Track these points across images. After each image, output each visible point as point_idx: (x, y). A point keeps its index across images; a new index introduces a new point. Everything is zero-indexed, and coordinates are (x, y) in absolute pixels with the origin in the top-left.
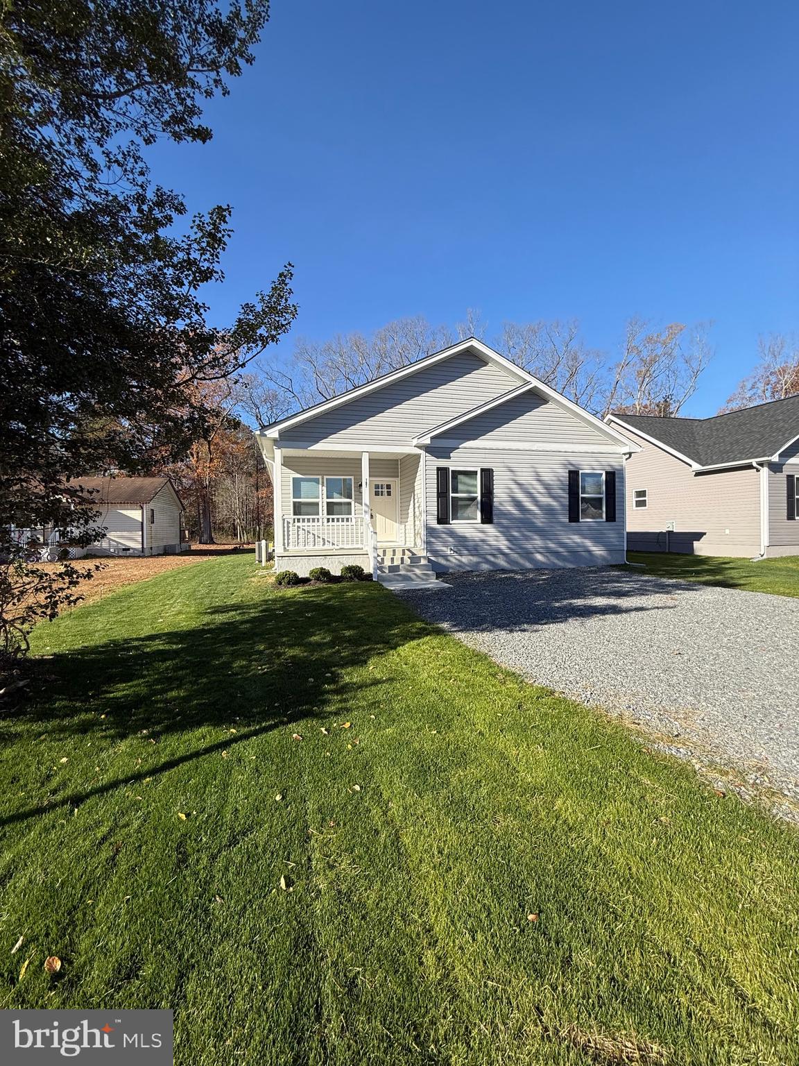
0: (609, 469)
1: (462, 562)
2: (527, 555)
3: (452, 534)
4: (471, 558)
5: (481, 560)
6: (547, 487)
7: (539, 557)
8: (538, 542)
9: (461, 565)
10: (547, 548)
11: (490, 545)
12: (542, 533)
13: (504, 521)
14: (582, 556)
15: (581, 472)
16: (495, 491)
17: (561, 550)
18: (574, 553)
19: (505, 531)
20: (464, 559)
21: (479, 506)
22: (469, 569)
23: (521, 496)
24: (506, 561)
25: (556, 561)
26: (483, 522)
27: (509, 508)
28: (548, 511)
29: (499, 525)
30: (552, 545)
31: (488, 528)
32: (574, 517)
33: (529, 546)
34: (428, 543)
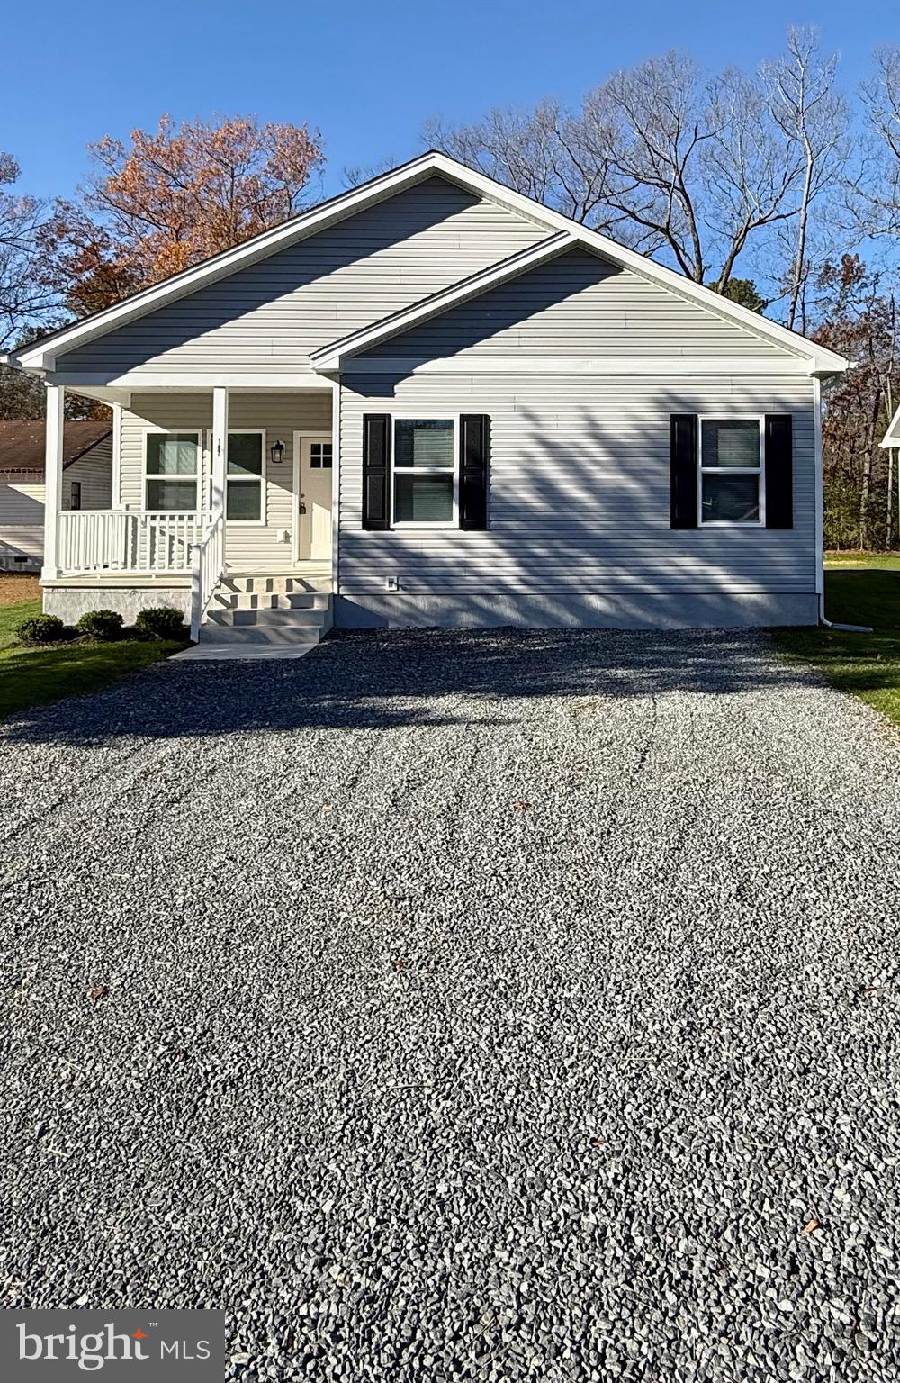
0: (776, 410)
1: (417, 609)
2: (568, 597)
3: (394, 549)
4: (437, 600)
5: (459, 605)
6: (617, 451)
7: (596, 602)
8: (593, 570)
9: (414, 614)
10: (614, 584)
11: (478, 575)
12: (604, 550)
13: (513, 525)
14: (703, 603)
15: (701, 417)
16: (493, 461)
17: (650, 589)
18: (682, 595)
19: (515, 546)
20: (421, 603)
21: (456, 492)
22: (433, 623)
23: (551, 470)
24: (518, 610)
25: (638, 612)
26: (464, 526)
27: (527, 497)
28: (619, 502)
29: (502, 534)
30: (626, 578)
31: (476, 538)
32: (683, 518)
33: (572, 579)
34: (341, 566)
